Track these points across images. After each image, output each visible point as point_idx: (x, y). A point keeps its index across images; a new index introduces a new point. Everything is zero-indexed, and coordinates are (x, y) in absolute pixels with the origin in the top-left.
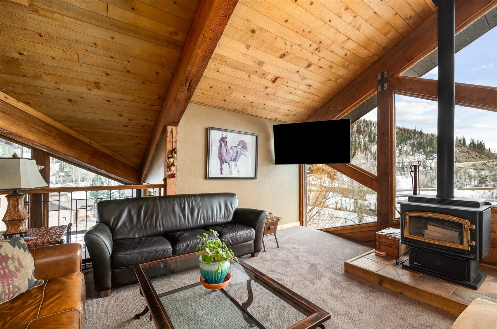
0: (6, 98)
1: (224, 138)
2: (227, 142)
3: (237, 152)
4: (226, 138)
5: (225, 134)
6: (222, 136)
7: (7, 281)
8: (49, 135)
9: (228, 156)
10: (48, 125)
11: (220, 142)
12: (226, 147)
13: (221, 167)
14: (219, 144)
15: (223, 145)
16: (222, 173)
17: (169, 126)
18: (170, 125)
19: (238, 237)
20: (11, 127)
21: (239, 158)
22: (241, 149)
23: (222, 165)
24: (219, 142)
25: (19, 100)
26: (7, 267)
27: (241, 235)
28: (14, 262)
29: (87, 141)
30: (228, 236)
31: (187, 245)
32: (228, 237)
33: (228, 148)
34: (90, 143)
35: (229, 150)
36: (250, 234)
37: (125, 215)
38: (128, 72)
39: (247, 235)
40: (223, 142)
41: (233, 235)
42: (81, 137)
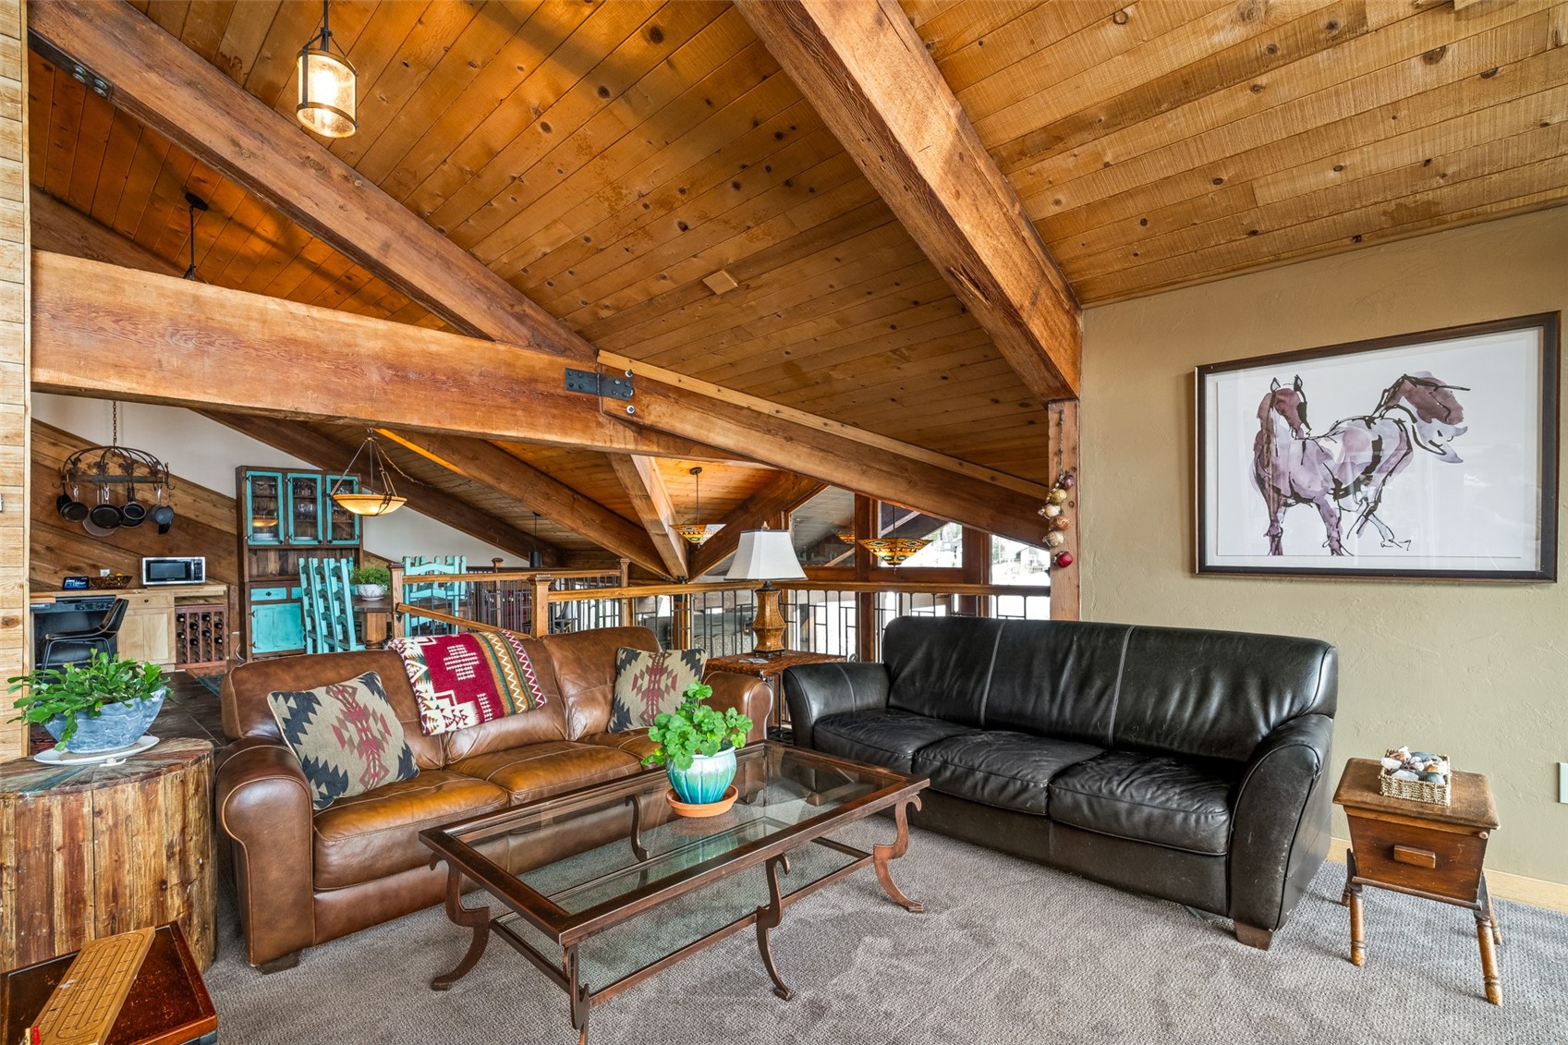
0: (826, 424)
1: (1285, 392)
2: (1302, 408)
3: (1377, 445)
4: (1298, 387)
5: (1285, 375)
6: (1275, 386)
7: (652, 700)
8: (897, 476)
9: (1312, 469)
10: (896, 456)
11: (1263, 415)
12: (1297, 430)
13: (1274, 521)
14: (1257, 426)
15: (1281, 423)
16: (1277, 550)
17: (1054, 406)
18: (1054, 401)
19: (1123, 806)
20: (835, 474)
21: (1390, 473)
22: (1408, 424)
23: (1280, 515)
24: (1259, 416)
25: (843, 423)
26: (659, 682)
27: (1136, 806)
28: (668, 678)
29: (982, 474)
30: (1079, 786)
31: (945, 764)
32: (1075, 787)
33: (1313, 434)
34: (993, 478)
35: (1322, 442)
36: (1186, 819)
37: (920, 654)
38: (916, 303)
39: (1168, 817)
40: (1282, 412)
41: (1100, 789)
42: (968, 470)
